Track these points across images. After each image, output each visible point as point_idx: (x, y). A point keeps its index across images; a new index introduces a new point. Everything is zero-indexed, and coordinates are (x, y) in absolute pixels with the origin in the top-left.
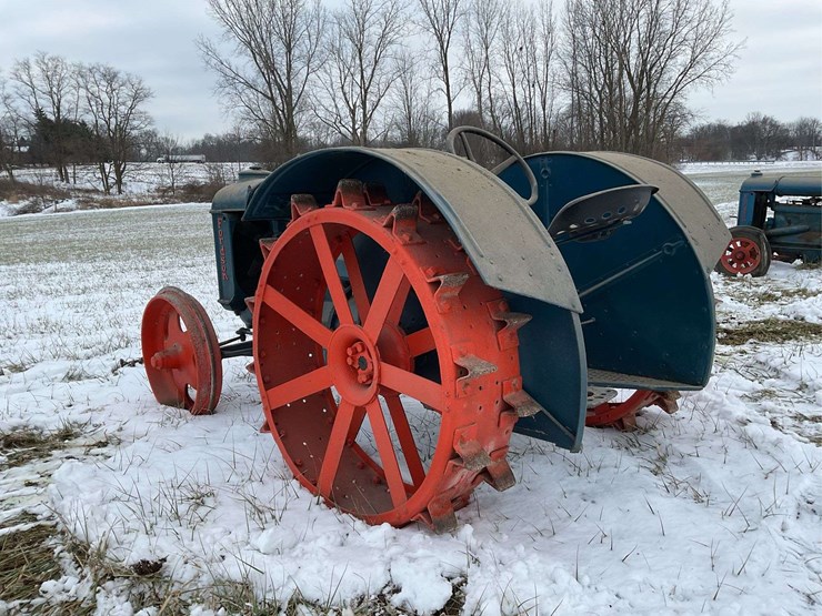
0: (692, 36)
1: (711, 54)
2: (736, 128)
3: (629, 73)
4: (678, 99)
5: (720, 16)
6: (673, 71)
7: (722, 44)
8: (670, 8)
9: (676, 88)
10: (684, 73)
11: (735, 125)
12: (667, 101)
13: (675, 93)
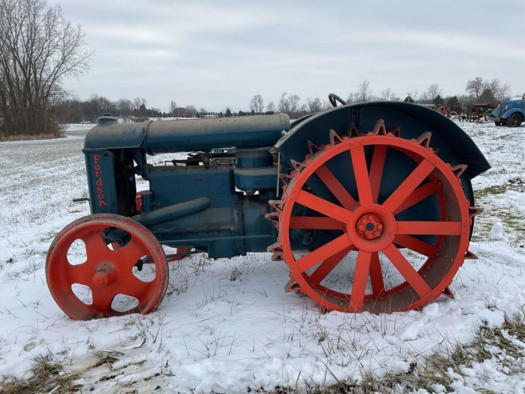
0: (61, 43)
1: (75, 56)
2: (84, 103)
3: (20, 63)
4: (56, 83)
5: (77, 33)
6: (51, 65)
7: (81, 51)
8: (43, 23)
9: (55, 76)
10: (59, 66)
11: (84, 101)
12: (50, 83)
13: (54, 79)
